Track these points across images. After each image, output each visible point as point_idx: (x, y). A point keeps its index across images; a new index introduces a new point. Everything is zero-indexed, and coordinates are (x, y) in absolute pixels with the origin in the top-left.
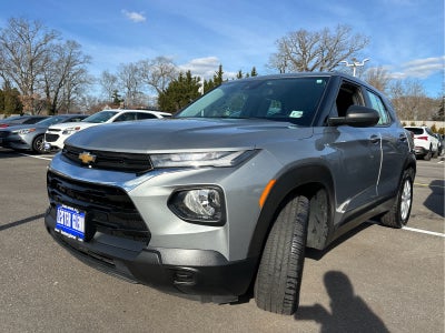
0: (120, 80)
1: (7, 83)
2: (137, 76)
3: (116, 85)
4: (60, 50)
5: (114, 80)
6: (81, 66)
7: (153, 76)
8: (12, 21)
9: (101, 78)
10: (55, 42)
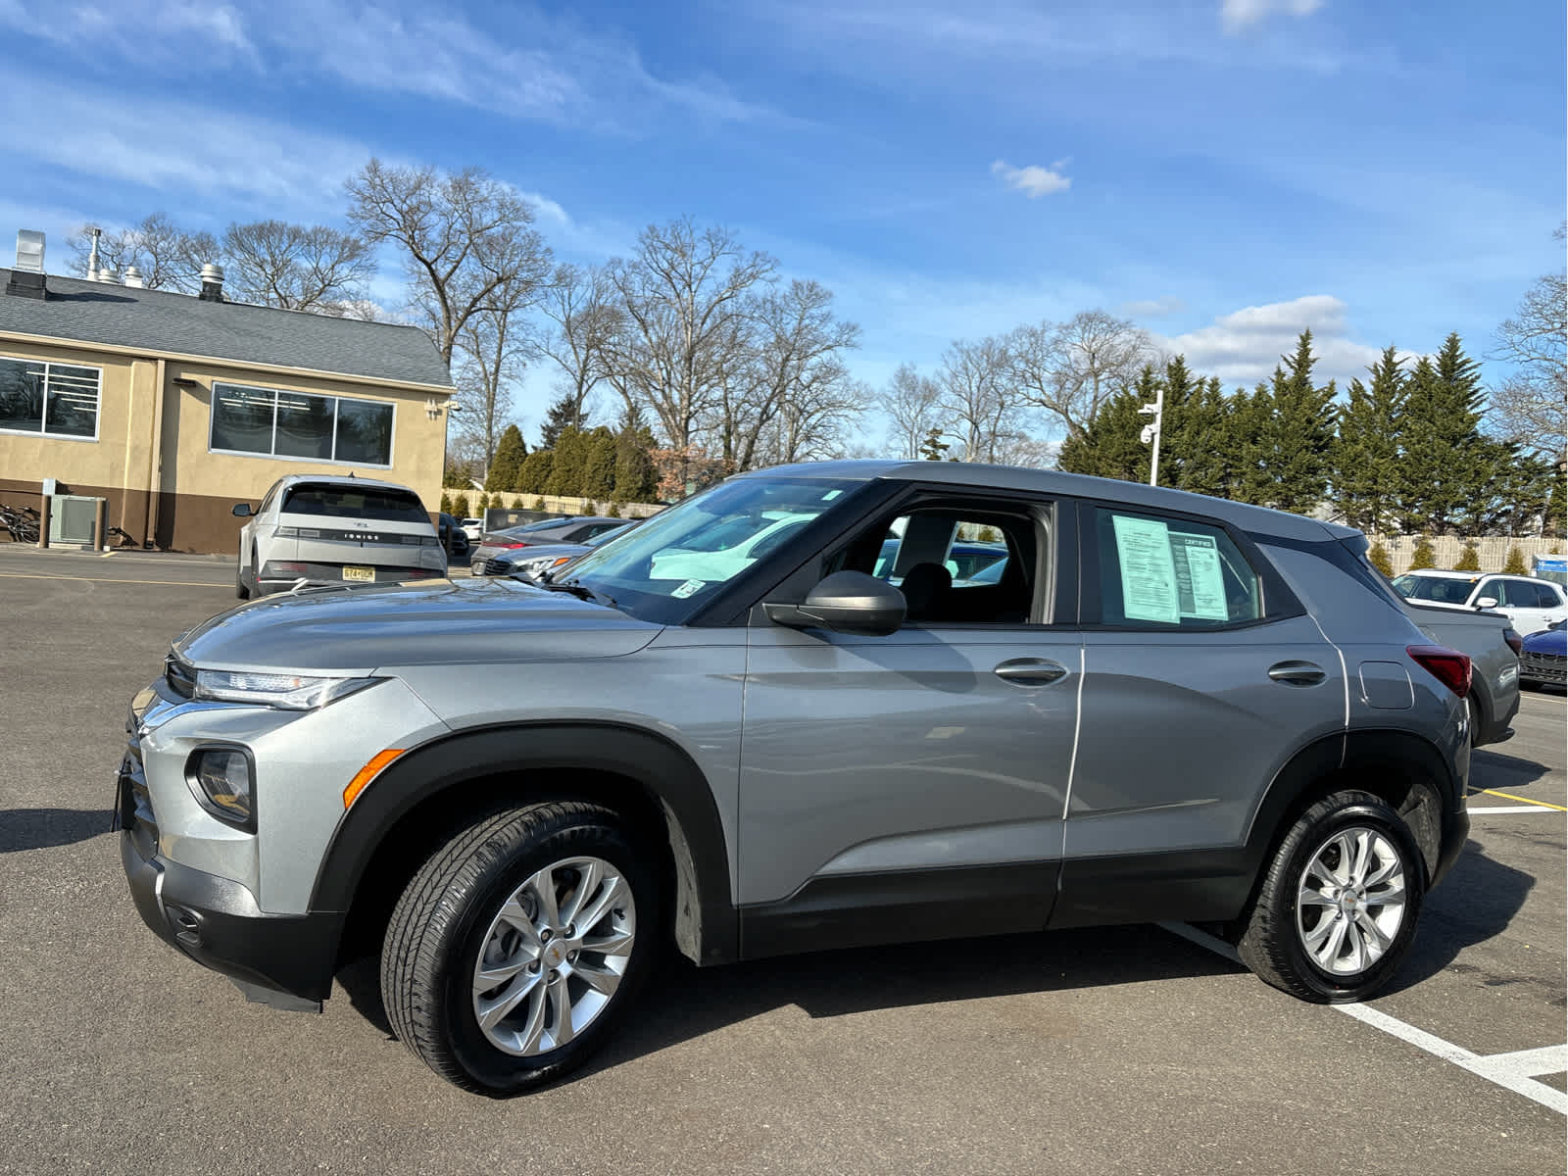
0: (947, 397)
1: (634, 413)
2: (1003, 381)
3: (933, 411)
4: (772, 310)
5: (929, 394)
6: (826, 355)
7: (1060, 379)
8: (651, 240)
9: (889, 390)
10: (759, 288)
